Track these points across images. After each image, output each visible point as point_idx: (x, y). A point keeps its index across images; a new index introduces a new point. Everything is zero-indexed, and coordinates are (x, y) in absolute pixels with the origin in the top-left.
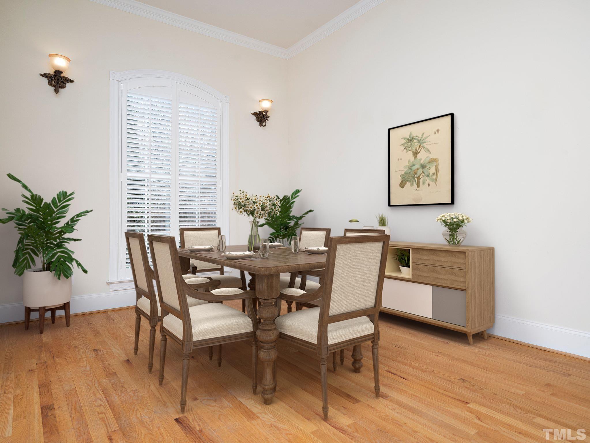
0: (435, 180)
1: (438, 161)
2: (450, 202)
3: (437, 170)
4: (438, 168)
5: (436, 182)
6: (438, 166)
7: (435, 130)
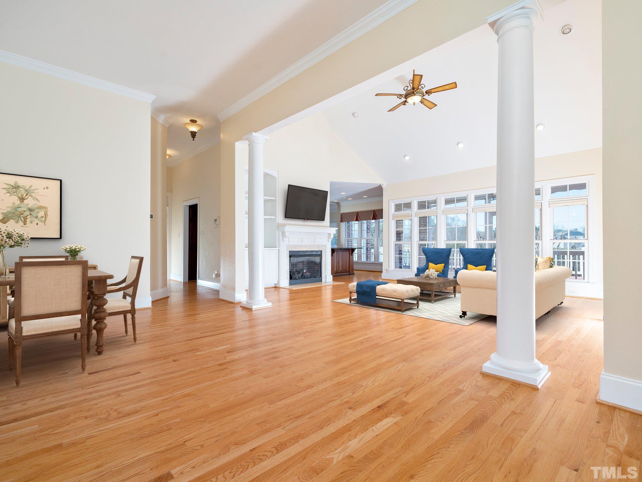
0: (44, 221)
1: (47, 208)
2: (59, 237)
3: (46, 215)
4: (47, 213)
5: (45, 222)
6: (47, 212)
7: (45, 186)
